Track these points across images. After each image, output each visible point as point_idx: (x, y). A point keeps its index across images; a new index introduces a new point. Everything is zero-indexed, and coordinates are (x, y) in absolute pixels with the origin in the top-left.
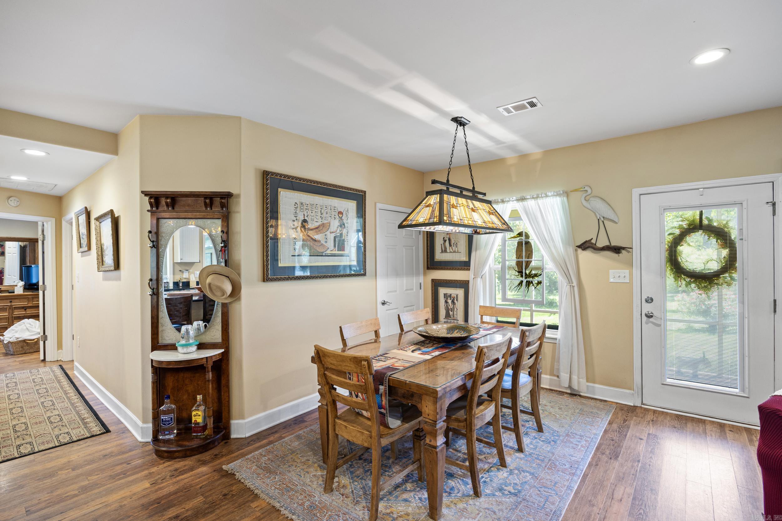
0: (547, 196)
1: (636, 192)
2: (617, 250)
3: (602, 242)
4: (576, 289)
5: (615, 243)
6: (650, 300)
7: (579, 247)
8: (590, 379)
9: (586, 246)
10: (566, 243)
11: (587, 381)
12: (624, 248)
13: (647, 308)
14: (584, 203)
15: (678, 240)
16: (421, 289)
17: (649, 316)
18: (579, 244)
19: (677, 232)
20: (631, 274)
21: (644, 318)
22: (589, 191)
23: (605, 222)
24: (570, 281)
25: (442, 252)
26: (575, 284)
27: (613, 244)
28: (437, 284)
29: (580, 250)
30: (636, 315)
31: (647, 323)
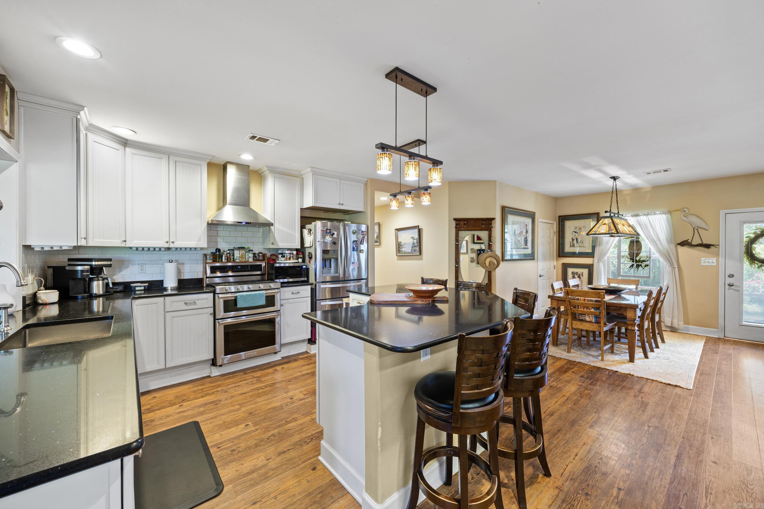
0: (655, 214)
1: (722, 213)
2: (708, 246)
3: (696, 241)
4: (677, 270)
5: (705, 242)
6: (731, 276)
7: (679, 244)
8: (686, 322)
9: (684, 244)
10: (669, 241)
11: (684, 324)
12: (713, 245)
13: (729, 280)
14: (683, 218)
15: (753, 241)
16: (555, 269)
17: (730, 285)
18: (679, 242)
19: (753, 236)
20: (718, 261)
21: (727, 287)
22: (687, 211)
23: (699, 230)
24: (671, 264)
25: (571, 246)
26: (676, 266)
27: (704, 243)
28: (565, 267)
29: (679, 247)
30: (721, 284)
31: (729, 289)
